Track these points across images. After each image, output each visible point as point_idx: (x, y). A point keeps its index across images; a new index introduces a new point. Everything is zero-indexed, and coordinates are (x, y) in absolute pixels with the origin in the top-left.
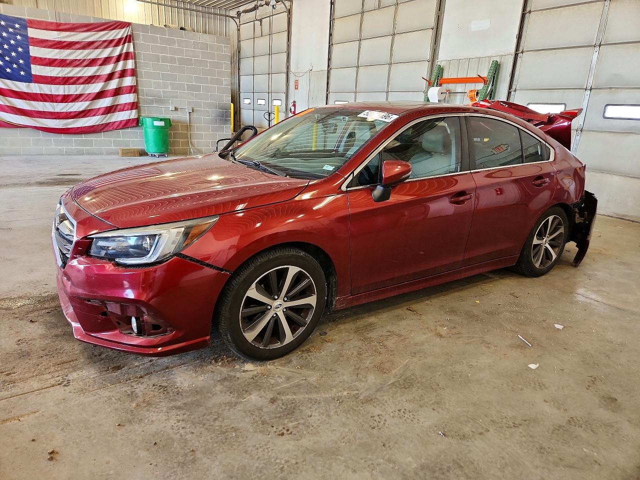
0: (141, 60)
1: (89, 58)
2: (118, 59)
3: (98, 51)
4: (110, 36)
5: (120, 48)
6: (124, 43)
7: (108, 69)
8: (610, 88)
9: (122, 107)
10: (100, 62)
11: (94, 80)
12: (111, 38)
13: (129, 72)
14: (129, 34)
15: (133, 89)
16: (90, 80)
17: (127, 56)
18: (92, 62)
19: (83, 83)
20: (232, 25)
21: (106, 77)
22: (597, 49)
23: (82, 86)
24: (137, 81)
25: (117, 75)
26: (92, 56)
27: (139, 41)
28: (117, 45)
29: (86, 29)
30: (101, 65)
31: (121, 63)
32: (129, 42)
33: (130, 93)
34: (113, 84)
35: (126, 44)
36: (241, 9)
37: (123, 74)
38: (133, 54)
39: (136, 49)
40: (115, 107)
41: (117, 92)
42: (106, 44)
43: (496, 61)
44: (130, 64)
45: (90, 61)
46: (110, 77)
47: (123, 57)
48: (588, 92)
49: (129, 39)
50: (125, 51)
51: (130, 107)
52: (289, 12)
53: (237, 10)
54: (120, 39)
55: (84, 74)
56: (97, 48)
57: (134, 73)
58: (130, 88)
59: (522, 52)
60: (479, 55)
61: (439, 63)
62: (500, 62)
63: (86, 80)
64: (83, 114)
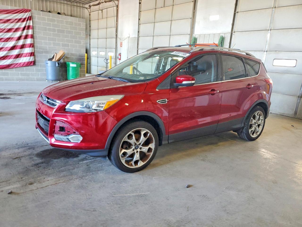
0: (36, 30)
1: (7, 28)
2: (24, 29)
3: (13, 24)
4: (19, 16)
5: (25, 23)
6: (27, 20)
7: (18, 34)
8: (276, 51)
9: (25, 55)
10: (13, 30)
11: (10, 40)
12: (20, 18)
13: (30, 36)
14: (30, 16)
15: (32, 45)
16: (8, 40)
17: (29, 27)
18: (9, 30)
19: (4, 41)
20: (86, 12)
21: (17, 38)
22: (269, 31)
23: (3, 43)
24: (34, 41)
25: (23, 37)
26: (9, 27)
27: (36, 20)
28: (23, 21)
29: (6, 12)
30: (14, 32)
31: (25, 31)
32: (30, 20)
33: (30, 47)
34: (21, 43)
35: (28, 21)
36: (91, 4)
37: (26, 37)
38: (32, 27)
39: (34, 24)
40: (21, 55)
41: (23, 47)
42: (17, 21)
43: (222, 36)
44: (30, 32)
45: (8, 29)
46: (19, 38)
47: (26, 28)
48: (265, 53)
49: (30, 18)
50: (27, 25)
51: (30, 55)
52: (117, 6)
53: (89, 4)
54: (25, 18)
55: (4, 36)
56: (12, 23)
57: (32, 37)
58: (30, 45)
59: (235, 32)
60: (214, 33)
61: (195, 36)
62: (224, 37)
63: (5, 40)
64: (3, 58)
